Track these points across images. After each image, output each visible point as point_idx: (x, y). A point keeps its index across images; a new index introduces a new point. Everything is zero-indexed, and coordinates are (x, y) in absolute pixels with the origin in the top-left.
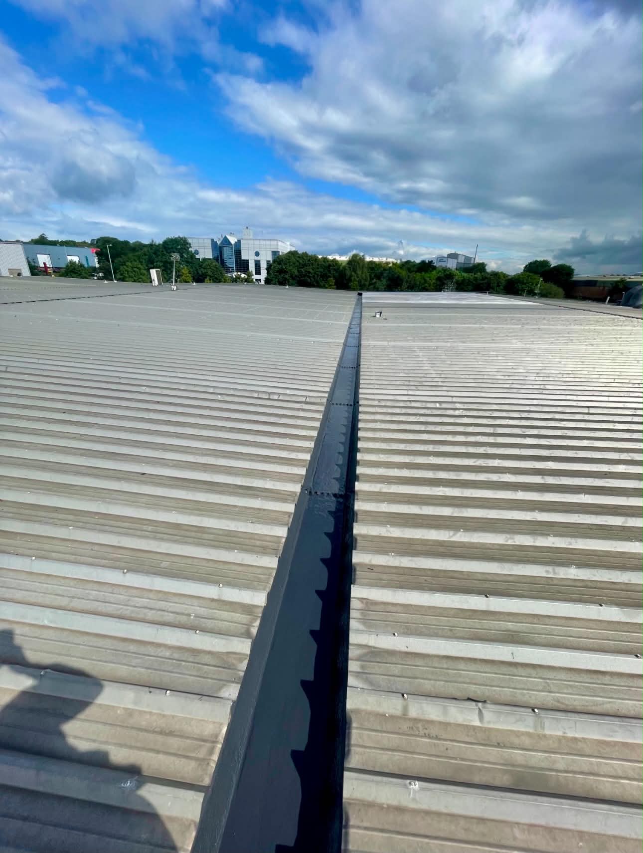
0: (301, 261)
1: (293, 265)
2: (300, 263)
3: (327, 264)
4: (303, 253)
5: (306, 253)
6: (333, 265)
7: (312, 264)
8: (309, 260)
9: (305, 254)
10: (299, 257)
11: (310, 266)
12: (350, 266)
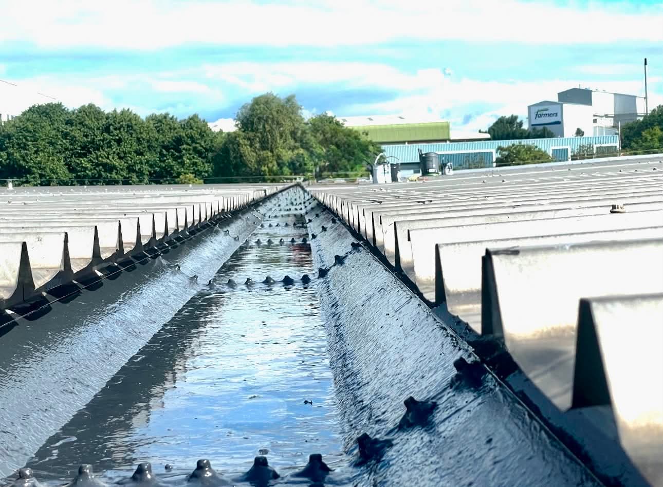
0: (77, 134)
1: (51, 149)
2: (73, 140)
3: (169, 137)
4: (82, 110)
5: (91, 106)
6: (192, 138)
7: (119, 141)
8: (107, 130)
9: (90, 111)
10: (69, 122)
11: (110, 147)
12: (251, 134)
